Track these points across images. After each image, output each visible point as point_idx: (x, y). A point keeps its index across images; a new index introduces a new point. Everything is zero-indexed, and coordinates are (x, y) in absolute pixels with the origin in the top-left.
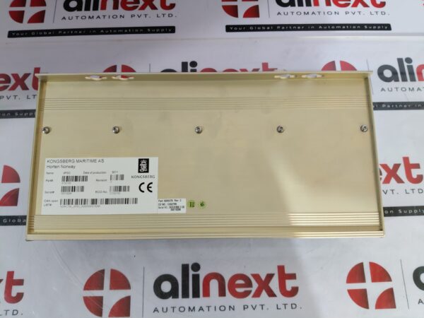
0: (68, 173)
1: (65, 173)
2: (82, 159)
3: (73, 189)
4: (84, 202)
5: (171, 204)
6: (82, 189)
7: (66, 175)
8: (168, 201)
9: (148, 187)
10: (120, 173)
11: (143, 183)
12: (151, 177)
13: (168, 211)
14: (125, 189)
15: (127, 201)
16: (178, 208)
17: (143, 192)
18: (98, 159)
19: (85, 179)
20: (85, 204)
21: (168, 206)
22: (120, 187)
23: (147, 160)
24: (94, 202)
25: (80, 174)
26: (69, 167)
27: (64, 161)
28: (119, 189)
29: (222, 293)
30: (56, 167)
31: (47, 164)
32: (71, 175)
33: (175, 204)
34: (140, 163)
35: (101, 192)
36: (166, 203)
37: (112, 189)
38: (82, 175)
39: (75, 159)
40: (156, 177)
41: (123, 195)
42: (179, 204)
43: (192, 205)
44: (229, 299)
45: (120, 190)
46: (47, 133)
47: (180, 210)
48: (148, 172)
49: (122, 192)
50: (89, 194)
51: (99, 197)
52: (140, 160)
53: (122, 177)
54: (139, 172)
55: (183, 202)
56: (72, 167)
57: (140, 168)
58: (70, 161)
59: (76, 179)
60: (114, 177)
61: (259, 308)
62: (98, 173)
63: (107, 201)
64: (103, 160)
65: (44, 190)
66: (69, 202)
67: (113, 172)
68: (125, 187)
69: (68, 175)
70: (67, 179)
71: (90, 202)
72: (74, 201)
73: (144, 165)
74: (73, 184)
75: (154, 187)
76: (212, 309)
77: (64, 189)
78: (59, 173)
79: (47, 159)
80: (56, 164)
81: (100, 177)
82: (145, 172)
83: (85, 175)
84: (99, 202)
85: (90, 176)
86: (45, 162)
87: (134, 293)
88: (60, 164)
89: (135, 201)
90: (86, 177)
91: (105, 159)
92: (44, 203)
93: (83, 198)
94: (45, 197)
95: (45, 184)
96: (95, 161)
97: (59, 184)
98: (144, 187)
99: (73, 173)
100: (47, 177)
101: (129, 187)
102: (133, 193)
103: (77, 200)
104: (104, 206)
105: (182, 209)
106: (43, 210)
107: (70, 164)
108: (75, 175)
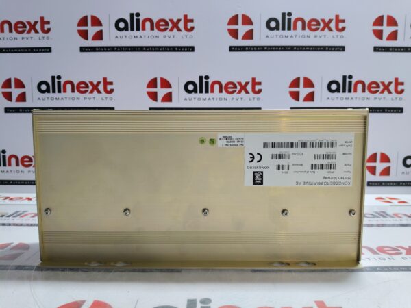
0: (330, 172)
1: (333, 172)
2: (317, 186)
3: (324, 157)
4: (313, 145)
5: (232, 142)
6: (316, 157)
7: (332, 170)
8: (234, 145)
9: (253, 158)
10: (281, 171)
11: (258, 162)
12: (251, 168)
13: (235, 135)
14: (274, 157)
15: (273, 145)
16: (225, 138)
17: (258, 154)
18: (302, 185)
19: (314, 167)
20: (313, 143)
21: (234, 140)
22: (280, 158)
23: (254, 183)
24: (304, 145)
25: (318, 171)
26: (329, 178)
27: (333, 183)
28: (281, 157)
30: (342, 178)
31: (351, 181)
32: (327, 170)
33: (227, 142)
34: (262, 181)
35: (298, 154)
36: (236, 143)
37: (287, 157)
39: (323, 185)
40: (246, 168)
41: (277, 151)
42: (224, 142)
43: (212, 141)
45: (280, 155)
47: (224, 137)
48: (254, 173)
49: (278, 153)
50: (310, 152)
51: (300, 150)
52: (262, 183)
53: (278, 168)
54: (262, 172)
55: (221, 143)
56: (326, 178)
57: (262, 176)
58: (328, 184)
59: (322, 167)
60: (286, 168)
62: (302, 172)
63: (292, 145)
64: (297, 183)
65: (352, 156)
66: (328, 145)
67: (287, 172)
68: (276, 158)
69: (330, 170)
70: (330, 167)
71: (308, 145)
72: (323, 146)
73: (258, 179)
74: (324, 162)
75: (248, 158)
78: (339, 172)
79: (351, 185)
80: (341, 180)
81: (299, 168)
82: (257, 172)
83: (313, 170)
84: (300, 145)
85: (309, 168)
86: (352, 183)
88: (338, 180)
89: (265, 145)
90: (312, 168)
91: (295, 185)
92: (353, 144)
93: (315, 148)
94: (351, 150)
95: (352, 163)
96: (305, 183)
97: (339, 162)
98: (257, 158)
99: (325, 172)
100: (351, 169)
101: (272, 158)
102: (267, 153)
103: (321, 146)
104: (295, 141)
105: (222, 137)
106: (352, 136)
107: (328, 181)
108: (324, 170)
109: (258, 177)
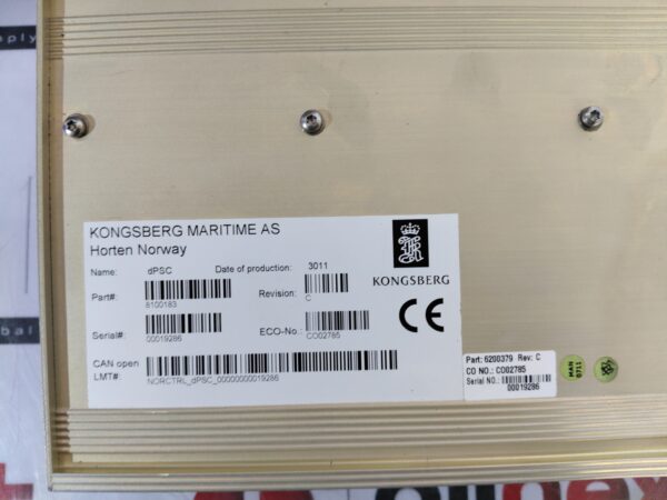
0: (163, 271)
1: (152, 271)
2: (207, 223)
3: (186, 324)
4: (226, 364)
5: (507, 370)
6: (216, 323)
7: (157, 278)
8: (496, 359)
9: (430, 315)
10: (334, 270)
11: (413, 302)
12: (436, 280)
13: (497, 392)
14: (358, 320)
15: (362, 360)
16: (530, 383)
17: (414, 329)
18: (259, 223)
19: (221, 289)
20: (227, 371)
21: (499, 377)
22: (339, 315)
23: (423, 224)
24: (257, 363)
25: (206, 273)
26: (166, 250)
27: (148, 232)
28: (336, 321)
30: (121, 251)
31: (89, 241)
32: (175, 276)
33: (521, 369)
34: (397, 234)
35: (275, 331)
36: (492, 366)
37: (313, 322)
38: (211, 275)
39: (184, 224)
40: (455, 279)
41: (348, 341)
42: (532, 368)
43: (574, 370)
45: (339, 326)
46: (79, 134)
47: (536, 387)
48: (425, 263)
49: (345, 333)
50: (236, 340)
51: (271, 347)
52: (398, 226)
53: (343, 283)
54: (397, 264)
55: (544, 363)
56: (176, 250)
57: (398, 250)
58: (166, 230)
59: (194, 289)
60: (316, 283)
62: (263, 269)
63: (300, 362)
64: (276, 229)
65: (91, 329)
66: (176, 366)
67: (313, 266)
68: (353, 316)
69: (165, 278)
70: (165, 290)
71: (243, 364)
72: (192, 365)
73: (411, 245)
74: (185, 306)
75: (450, 315)
77: (155, 325)
78: (134, 271)
79: (88, 226)
80: (121, 242)
81: (271, 281)
82: (414, 264)
83: (221, 276)
84: (273, 363)
85: (236, 279)
86: (83, 236)
88: (133, 242)
89: (391, 360)
90: (227, 283)
91: (283, 222)
92: (92, 371)
93: (221, 354)
94: (96, 350)
96: (248, 229)
97: (138, 308)
98: (416, 315)
99: (181, 270)
100: (92, 285)
101: (366, 314)
102: (382, 334)
103: (201, 360)
104: (292, 377)
105: (542, 384)
106: (93, 393)
107: (168, 241)
108: (187, 277)
109: (412, 249)
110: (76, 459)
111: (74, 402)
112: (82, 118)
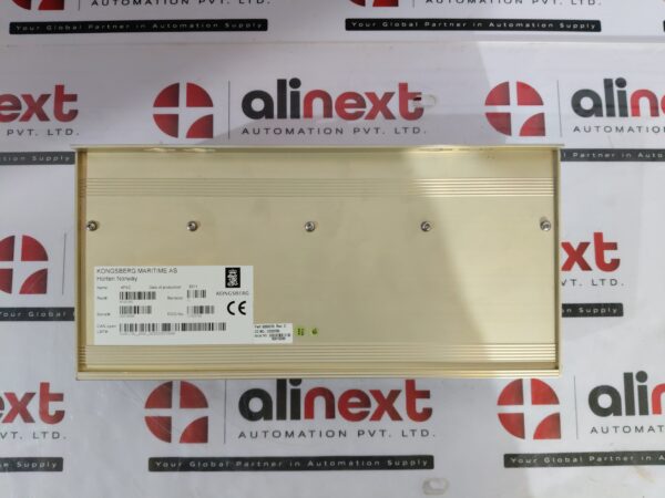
0: (127, 287)
1: (123, 288)
2: (146, 268)
3: (136, 310)
4: (152, 327)
5: (272, 331)
6: (149, 310)
7: (125, 290)
8: (267, 326)
9: (240, 308)
10: (200, 289)
11: (233, 302)
12: (244, 293)
13: (268, 340)
14: (209, 310)
15: (211, 327)
16: (281, 337)
17: (233, 314)
18: (168, 269)
19: (152, 296)
20: (153, 330)
21: (268, 334)
22: (201, 308)
23: (238, 270)
24: (166, 327)
25: (145, 289)
26: (128, 279)
27: (121, 271)
28: (200, 310)
29: (330, 414)
30: (110, 279)
31: (97, 275)
32: (131, 290)
33: (278, 331)
34: (227, 274)
35: (174, 314)
36: (265, 330)
37: (191, 311)
38: (147, 290)
39: (137, 268)
40: (251, 292)
41: (205, 318)
42: (282, 331)
43: (300, 332)
44: (339, 422)
45: (201, 312)
46: (93, 229)
47: (284, 339)
48: (239, 286)
49: (204, 315)
50: (158, 317)
51: (172, 320)
52: (228, 270)
53: (204, 294)
54: (227, 286)
55: (288, 329)
56: (133, 279)
57: (227, 280)
58: (129, 270)
59: (140, 296)
60: (192, 294)
61: (378, 434)
62: (169, 287)
63: (184, 327)
64: (176, 271)
65: (96, 312)
66: (131, 328)
67: (191, 287)
68: (208, 308)
69: (128, 290)
70: (127, 296)
71: (160, 328)
72: (138, 327)
73: (233, 277)
74: (136, 303)
75: (248, 308)
76: (316, 434)
77: (124, 311)
78: (114, 288)
79: (96, 268)
80: (110, 275)
81: (173, 293)
82: (235, 286)
83: (152, 290)
84: (173, 327)
85: (158, 292)
86: (94, 272)
87: (213, 413)
88: (115, 275)
89: (223, 327)
90: (154, 293)
91: (178, 268)
92: (97, 329)
93: (151, 323)
94: (98, 320)
95: (97, 302)
96: (163, 271)
97: (115, 304)
98: (234, 308)
99: (135, 288)
100: (97, 293)
101: (213, 307)
102: (220, 315)
103: (142, 325)
104: (180, 333)
105: (287, 338)
106: (96, 338)
107: (130, 275)
108: (137, 290)
109: (233, 280)
110: (89, 367)
111: (88, 342)
112: (94, 223)
